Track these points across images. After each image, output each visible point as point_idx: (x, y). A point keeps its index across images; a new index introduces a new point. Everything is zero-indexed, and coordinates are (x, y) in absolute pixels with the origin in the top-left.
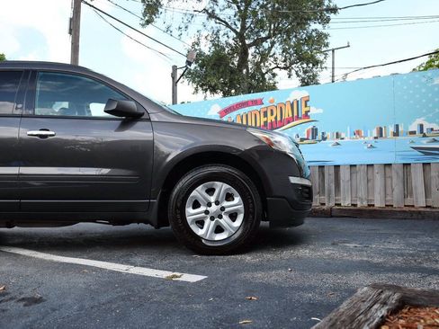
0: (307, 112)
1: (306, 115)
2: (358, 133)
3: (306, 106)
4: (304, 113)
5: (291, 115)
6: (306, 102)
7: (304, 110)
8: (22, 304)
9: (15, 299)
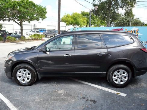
3: (137, 32)
8: (92, 102)
9: (88, 100)
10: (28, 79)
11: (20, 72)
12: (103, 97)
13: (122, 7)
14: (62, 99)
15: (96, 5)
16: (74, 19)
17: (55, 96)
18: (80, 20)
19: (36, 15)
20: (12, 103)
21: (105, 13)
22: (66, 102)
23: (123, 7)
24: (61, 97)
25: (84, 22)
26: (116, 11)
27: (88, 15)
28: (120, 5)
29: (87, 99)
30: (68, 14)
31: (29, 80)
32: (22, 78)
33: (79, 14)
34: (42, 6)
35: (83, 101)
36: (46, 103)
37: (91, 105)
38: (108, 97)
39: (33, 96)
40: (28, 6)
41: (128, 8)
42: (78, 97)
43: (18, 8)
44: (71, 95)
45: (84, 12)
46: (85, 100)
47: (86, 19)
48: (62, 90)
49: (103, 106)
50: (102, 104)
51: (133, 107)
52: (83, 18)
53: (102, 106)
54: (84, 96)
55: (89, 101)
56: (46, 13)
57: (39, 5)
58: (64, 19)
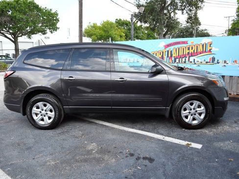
0: (210, 50)
1: (210, 51)
2: (236, 61)
3: (210, 46)
4: (209, 50)
5: (202, 50)
6: (210, 44)
7: (209, 48)
8: (147, 161)
9: (140, 158)
12: (163, 151)
13: (182, 10)
14: (94, 158)
15: (140, 6)
16: (104, 31)
17: (82, 155)
18: (114, 33)
19: (40, 25)
20: (4, 171)
21: (156, 18)
22: (102, 164)
23: (184, 9)
24: (92, 156)
25: (121, 36)
26: (172, 15)
27: (127, 24)
28: (179, 7)
29: (138, 157)
30: (94, 24)
33: (112, 23)
34: (51, 10)
35: (132, 160)
36: (66, 166)
37: (146, 166)
38: (173, 151)
39: (42, 157)
40: (26, 10)
41: (191, 11)
42: (121, 154)
43: (10, 13)
44: (109, 152)
45: (120, 20)
46: (134, 158)
47: (123, 30)
48: (92, 144)
49: (167, 167)
50: (164, 162)
51: (215, 164)
52: (119, 30)
53: (165, 166)
54: (132, 152)
55: (142, 160)
56: (58, 20)
57: (46, 8)
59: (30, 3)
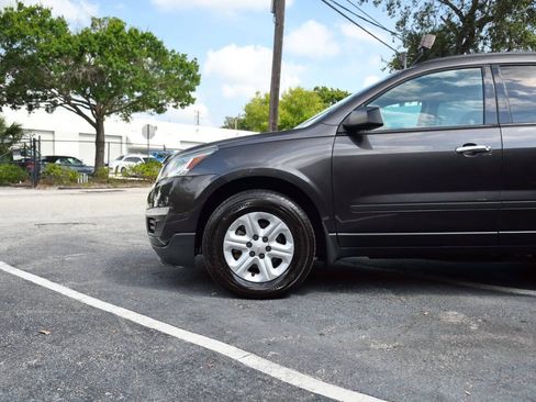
10: (276, 262)
11: (241, 230)
16: (292, 111)
20: (262, 357)
24: (481, 336)
31: (283, 267)
32: (246, 259)
34: (184, 56)
40: (135, 51)
44: (518, 329)
45: (325, 89)
57: (173, 51)
58: (255, 111)
59: (144, 36)
